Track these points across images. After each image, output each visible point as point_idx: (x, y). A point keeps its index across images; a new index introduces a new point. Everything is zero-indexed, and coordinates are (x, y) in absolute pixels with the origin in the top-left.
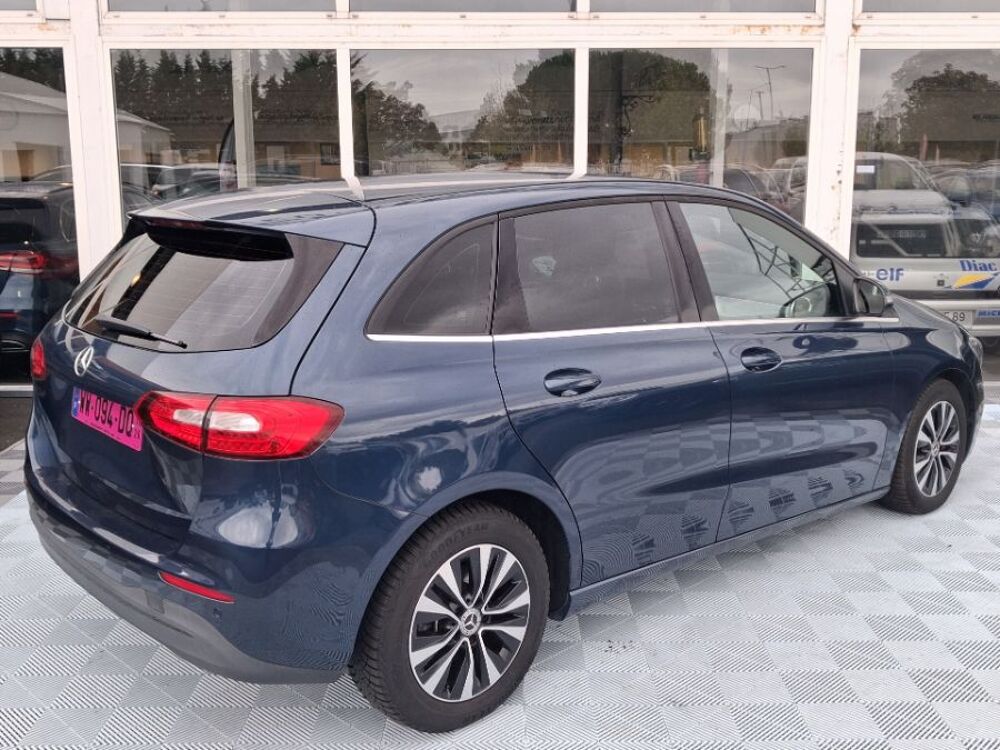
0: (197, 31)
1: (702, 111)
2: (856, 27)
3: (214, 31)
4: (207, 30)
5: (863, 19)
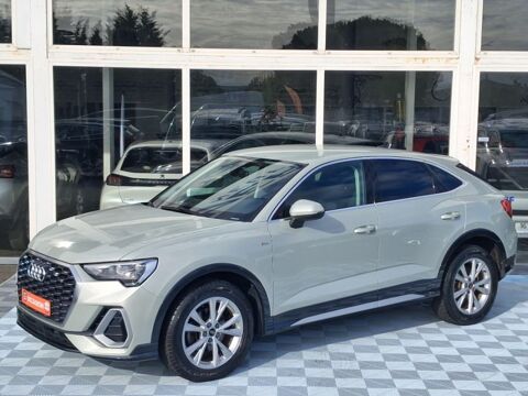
0: (103, 57)
1: (399, 96)
2: (477, 59)
4: (108, 57)
5: (482, 55)
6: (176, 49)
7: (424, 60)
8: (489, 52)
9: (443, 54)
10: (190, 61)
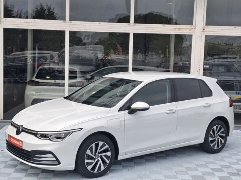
0: (26, 24)
2: (204, 30)
3: (32, 24)
4: (30, 24)
5: (206, 27)
6: (62, 21)
7: (179, 29)
8: (209, 27)
9: (188, 27)
10: (69, 27)
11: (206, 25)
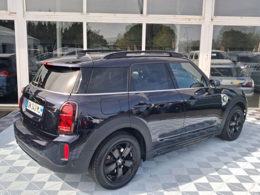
0: (48, 17)
1: (173, 39)
2: (212, 20)
4: (51, 17)
5: (214, 17)
6: (80, 13)
7: (189, 19)
8: (217, 17)
9: (198, 17)
10: (87, 18)
11: (214, 15)
